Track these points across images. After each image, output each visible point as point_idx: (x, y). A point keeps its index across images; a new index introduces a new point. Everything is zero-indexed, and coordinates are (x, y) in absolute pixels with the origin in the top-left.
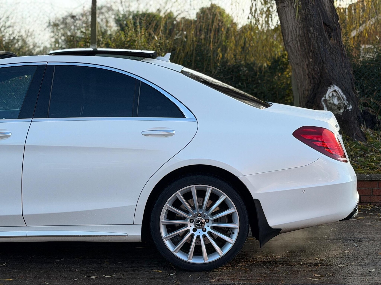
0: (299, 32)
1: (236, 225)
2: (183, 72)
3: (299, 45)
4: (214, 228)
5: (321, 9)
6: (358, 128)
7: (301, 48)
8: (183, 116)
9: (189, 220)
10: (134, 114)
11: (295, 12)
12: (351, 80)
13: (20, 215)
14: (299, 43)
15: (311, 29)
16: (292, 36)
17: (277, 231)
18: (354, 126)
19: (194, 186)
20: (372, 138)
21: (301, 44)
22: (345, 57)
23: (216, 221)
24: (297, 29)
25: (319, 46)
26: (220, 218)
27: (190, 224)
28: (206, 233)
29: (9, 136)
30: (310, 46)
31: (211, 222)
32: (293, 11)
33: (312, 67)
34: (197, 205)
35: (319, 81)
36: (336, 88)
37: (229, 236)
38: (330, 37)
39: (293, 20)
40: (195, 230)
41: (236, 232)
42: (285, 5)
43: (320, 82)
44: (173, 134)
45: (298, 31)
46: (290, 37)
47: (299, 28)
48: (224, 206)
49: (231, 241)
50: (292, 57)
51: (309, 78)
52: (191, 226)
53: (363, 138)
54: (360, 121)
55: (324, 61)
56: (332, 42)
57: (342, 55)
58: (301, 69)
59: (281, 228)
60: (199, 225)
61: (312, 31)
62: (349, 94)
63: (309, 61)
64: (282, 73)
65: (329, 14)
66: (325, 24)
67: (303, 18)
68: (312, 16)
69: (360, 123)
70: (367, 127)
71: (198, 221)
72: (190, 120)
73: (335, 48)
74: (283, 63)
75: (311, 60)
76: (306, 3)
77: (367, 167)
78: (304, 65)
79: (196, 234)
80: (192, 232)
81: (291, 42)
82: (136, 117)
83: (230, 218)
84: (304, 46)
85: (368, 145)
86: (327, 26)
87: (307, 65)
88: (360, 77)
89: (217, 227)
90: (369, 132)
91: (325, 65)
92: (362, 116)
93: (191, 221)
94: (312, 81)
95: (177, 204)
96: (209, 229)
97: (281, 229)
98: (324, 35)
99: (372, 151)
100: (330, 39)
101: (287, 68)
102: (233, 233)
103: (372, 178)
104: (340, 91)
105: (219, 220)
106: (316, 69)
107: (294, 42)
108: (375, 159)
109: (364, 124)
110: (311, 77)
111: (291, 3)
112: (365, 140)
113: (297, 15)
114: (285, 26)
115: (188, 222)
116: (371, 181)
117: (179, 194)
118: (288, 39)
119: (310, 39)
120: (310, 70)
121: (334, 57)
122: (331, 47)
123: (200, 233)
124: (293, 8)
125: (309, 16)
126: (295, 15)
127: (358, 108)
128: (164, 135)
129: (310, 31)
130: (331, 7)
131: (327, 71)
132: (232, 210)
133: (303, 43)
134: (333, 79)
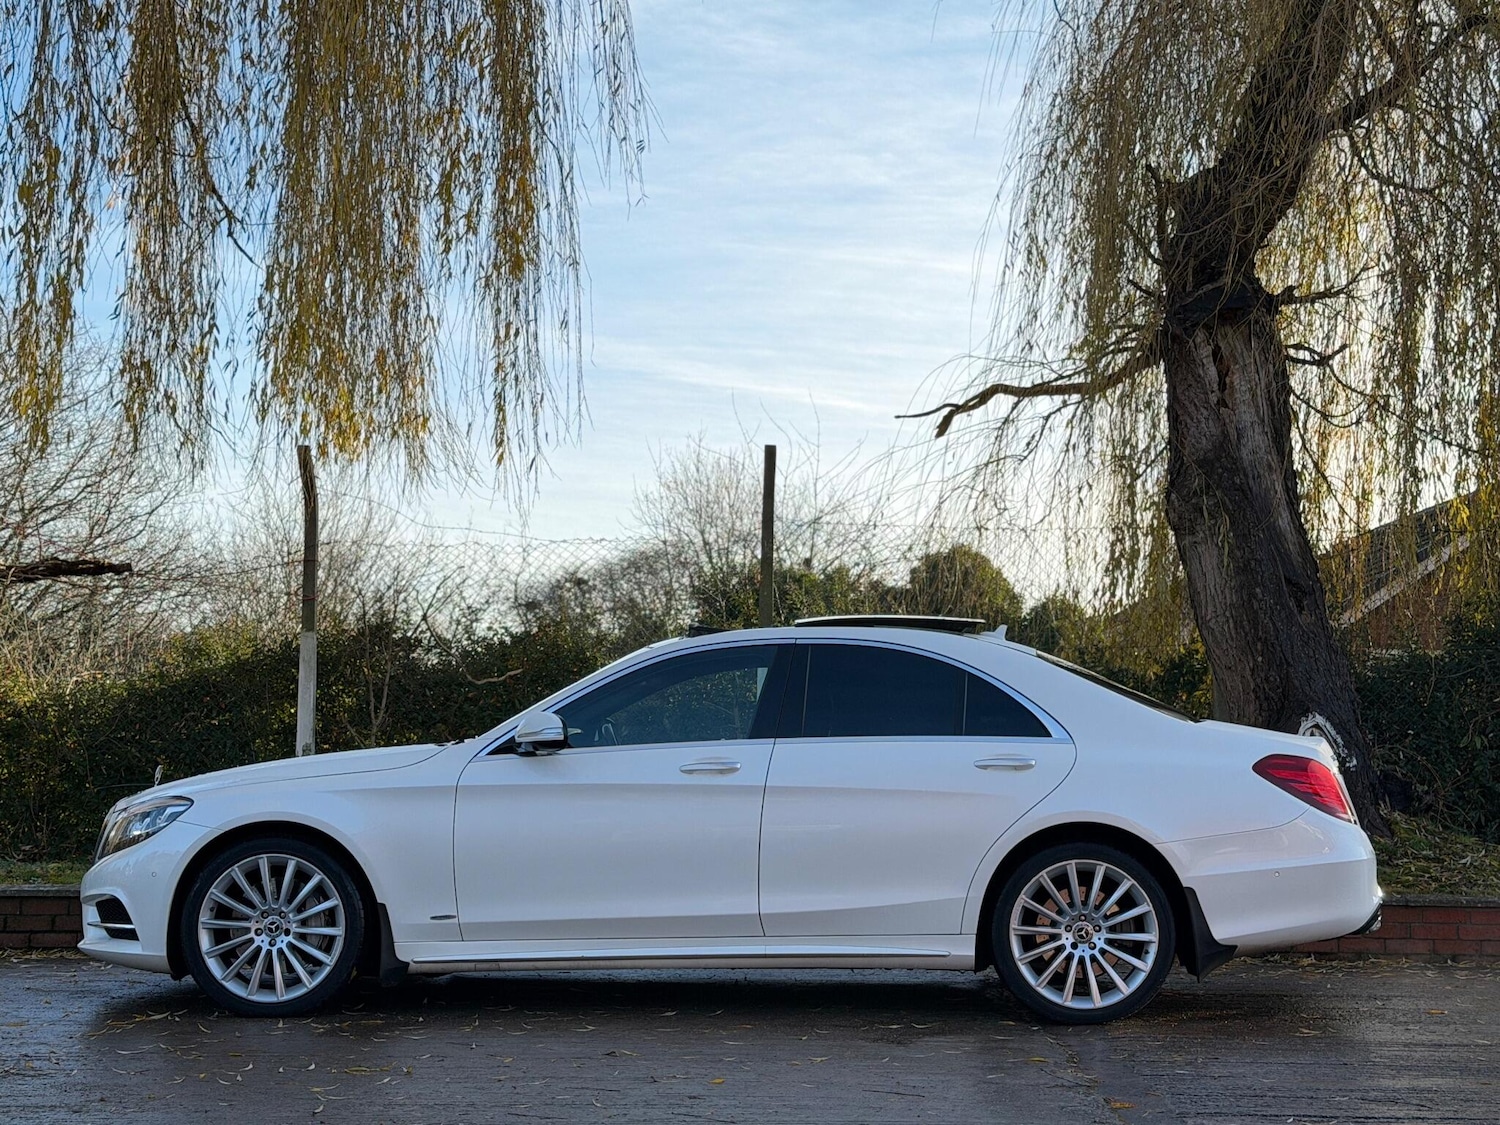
0: (1231, 598)
1: (1152, 936)
2: (1039, 656)
3: (1232, 626)
4: (1109, 942)
5: (1277, 548)
6: (1372, 809)
7: (1237, 633)
8: (1049, 735)
9: (1063, 927)
10: (956, 730)
11: (1221, 555)
12: (1352, 702)
13: (754, 915)
14: (1231, 621)
15: (1258, 590)
16: (1215, 606)
17: (1228, 951)
18: (1363, 804)
19: (1073, 862)
20: (1406, 830)
21: (1235, 623)
22: (1336, 652)
23: (1112, 929)
24: (1227, 591)
25: (1276, 629)
26: (1121, 923)
27: (1065, 935)
28: (1096, 952)
29: (737, 769)
30: (1256, 630)
31: (1104, 931)
32: (1216, 552)
33: (1263, 675)
34: (1078, 897)
35: (1279, 705)
36: (1320, 720)
37: (1138, 956)
38: (1301, 609)
39: (1217, 571)
40: (1074, 946)
41: (1153, 950)
42: (1198, 539)
43: (1283, 707)
44: (1031, 766)
45: (1228, 596)
46: (1210, 609)
47: (1231, 589)
48: (1127, 902)
49: (1145, 965)
50: (1217, 651)
51: (1257, 698)
52: (1067, 939)
53: (1385, 829)
54: (1376, 796)
55: (1290, 660)
56: (1305, 619)
57: (1329, 646)
58: (1238, 680)
59: (1234, 944)
60: (1082, 938)
61: (1260, 596)
62: (1350, 734)
63: (1255, 660)
64: (1190, 694)
65: (1297, 559)
66: (1288, 581)
67: (1239, 567)
68: (1259, 562)
69: (1377, 799)
70: (1393, 809)
71: (1081, 930)
72: (1060, 741)
73: (1313, 633)
74: (1192, 671)
75: (1260, 659)
76: (1244, 535)
77: (1398, 883)
78: (1244, 669)
79: (1077, 953)
80: (1069, 949)
81: (1214, 621)
82: (961, 735)
83: (1139, 924)
84: (1243, 628)
85: (1396, 843)
86: (1294, 585)
87: (1252, 670)
88: (1372, 703)
89: (1115, 940)
90: (1399, 818)
91: (1291, 670)
92: (1380, 783)
93: (1068, 929)
94: (1265, 705)
95: (1041, 895)
96: (1101, 944)
97: (1236, 947)
98: (1288, 606)
99: (1406, 855)
100: (1300, 613)
101: (1202, 681)
102: (1147, 952)
103: (1407, 901)
104: (1328, 725)
105: (1118, 928)
106: (1272, 679)
107: (1221, 619)
108: (1413, 869)
109: (1385, 802)
110: (1262, 697)
111: (1212, 536)
112: (1389, 834)
113: (1226, 560)
114: (1199, 585)
115: (1061, 931)
116: (1407, 906)
117: (1044, 877)
118: (1206, 615)
119: (1256, 612)
120: (1259, 680)
121: (1311, 654)
122: (1303, 631)
123: (1084, 951)
124: (1217, 545)
125: (1253, 563)
126: (1222, 561)
127: (1370, 766)
128: (1016, 768)
129: (1255, 596)
130: (1299, 543)
131: (1296, 683)
132: (1145, 907)
133: (1241, 622)
134: (1313, 700)
